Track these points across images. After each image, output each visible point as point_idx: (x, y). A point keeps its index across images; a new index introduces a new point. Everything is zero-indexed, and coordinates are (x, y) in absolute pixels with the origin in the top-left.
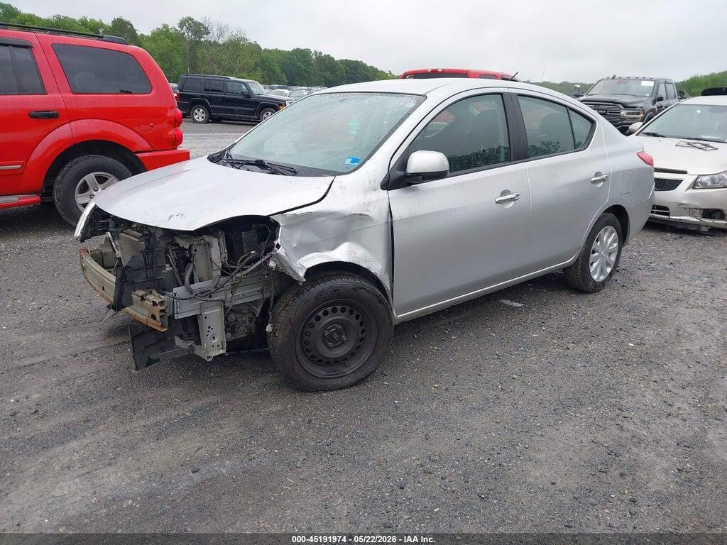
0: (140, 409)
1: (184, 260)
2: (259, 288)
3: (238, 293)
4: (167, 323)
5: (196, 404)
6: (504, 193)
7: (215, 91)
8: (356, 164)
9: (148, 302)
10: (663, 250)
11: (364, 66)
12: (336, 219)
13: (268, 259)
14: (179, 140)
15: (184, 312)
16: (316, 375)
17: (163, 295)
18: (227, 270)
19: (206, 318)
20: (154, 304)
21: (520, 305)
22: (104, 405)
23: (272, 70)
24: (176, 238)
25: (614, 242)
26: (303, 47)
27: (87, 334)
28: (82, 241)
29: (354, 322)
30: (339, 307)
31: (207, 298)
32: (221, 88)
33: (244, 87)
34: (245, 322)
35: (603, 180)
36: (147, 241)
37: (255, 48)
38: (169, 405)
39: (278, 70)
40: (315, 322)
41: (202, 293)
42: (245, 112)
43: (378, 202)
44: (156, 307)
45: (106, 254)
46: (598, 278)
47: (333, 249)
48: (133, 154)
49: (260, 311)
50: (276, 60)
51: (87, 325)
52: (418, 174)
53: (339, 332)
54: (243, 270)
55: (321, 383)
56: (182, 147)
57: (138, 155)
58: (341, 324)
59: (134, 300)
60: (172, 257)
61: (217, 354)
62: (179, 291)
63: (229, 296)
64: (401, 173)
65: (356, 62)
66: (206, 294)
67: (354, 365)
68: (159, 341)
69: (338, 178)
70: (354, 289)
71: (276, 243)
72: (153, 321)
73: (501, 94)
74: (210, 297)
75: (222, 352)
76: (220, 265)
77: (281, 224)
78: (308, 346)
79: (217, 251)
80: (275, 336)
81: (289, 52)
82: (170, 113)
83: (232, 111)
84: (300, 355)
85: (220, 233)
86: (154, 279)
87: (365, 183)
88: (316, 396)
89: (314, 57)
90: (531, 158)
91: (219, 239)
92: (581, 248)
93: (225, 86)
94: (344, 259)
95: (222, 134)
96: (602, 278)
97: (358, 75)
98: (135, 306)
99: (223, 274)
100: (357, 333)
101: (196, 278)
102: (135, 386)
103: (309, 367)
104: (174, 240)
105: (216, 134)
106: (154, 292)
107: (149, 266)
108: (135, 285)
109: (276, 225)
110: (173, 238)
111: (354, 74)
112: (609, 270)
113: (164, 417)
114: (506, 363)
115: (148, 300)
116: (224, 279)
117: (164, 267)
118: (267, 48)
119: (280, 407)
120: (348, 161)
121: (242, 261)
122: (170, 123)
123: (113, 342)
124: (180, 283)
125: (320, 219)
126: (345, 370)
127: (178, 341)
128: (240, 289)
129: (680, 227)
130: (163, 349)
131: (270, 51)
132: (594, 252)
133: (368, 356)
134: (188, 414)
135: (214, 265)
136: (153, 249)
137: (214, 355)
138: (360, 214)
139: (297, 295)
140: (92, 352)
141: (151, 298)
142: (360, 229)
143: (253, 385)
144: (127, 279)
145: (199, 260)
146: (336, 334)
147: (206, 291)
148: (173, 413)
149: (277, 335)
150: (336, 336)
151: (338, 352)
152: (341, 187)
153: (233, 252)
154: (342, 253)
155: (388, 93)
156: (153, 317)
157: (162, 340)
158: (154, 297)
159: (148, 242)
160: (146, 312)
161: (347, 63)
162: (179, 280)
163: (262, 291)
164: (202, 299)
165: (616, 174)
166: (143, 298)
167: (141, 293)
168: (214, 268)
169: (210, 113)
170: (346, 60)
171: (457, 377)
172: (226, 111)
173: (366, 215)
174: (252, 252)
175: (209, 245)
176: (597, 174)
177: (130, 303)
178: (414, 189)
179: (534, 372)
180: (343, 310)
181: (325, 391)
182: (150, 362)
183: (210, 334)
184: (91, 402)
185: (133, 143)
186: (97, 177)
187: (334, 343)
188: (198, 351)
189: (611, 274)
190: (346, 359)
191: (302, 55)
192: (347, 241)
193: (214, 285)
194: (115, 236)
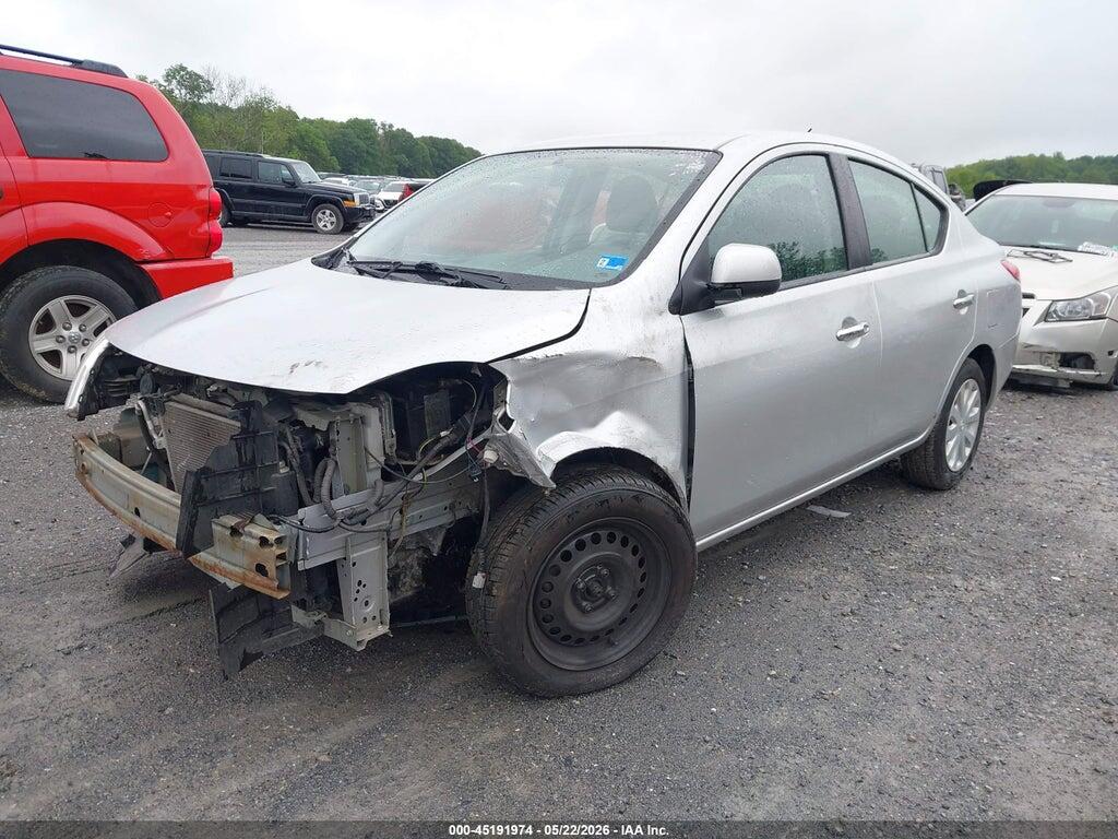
0: (223, 753)
1: (318, 453)
2: (447, 503)
3: (411, 513)
4: (287, 581)
5: (335, 734)
6: (848, 322)
7: (235, 176)
8: (619, 268)
9: (248, 540)
10: (1015, 418)
11: (458, 147)
12: (604, 367)
13: (481, 446)
14: (214, 242)
15: (316, 556)
16: (561, 666)
17: (278, 523)
18: (397, 468)
19: (354, 564)
20: (264, 542)
21: (845, 515)
22: (144, 748)
23: (315, 151)
24: (296, 410)
25: (975, 405)
26: (363, 116)
27: (82, 597)
28: (81, 418)
29: (631, 560)
30: (603, 533)
31: (359, 527)
32: (248, 173)
33: (286, 172)
34: (412, 567)
35: (969, 303)
36: (246, 415)
37: (288, 117)
38: (280, 741)
39: (326, 152)
40: (561, 564)
41: (350, 518)
42: (287, 210)
43: (665, 336)
44: (267, 550)
45: (127, 442)
46: (955, 465)
47: (593, 424)
48: (136, 265)
49: (440, 544)
50: (321, 135)
51: (79, 578)
52: (734, 285)
53: (600, 580)
54: (427, 468)
55: (568, 681)
56: (219, 256)
57: (145, 267)
58: (606, 565)
59: (217, 536)
60: (293, 446)
61: (374, 635)
62: (308, 514)
63: (397, 519)
64: (702, 284)
65: (447, 141)
66: (358, 518)
67: (626, 643)
68: (262, 616)
69: (596, 292)
70: (636, 498)
71: (498, 413)
72: (259, 578)
73: (826, 156)
74: (364, 523)
75: (383, 630)
76: (382, 459)
77: (509, 378)
78: (547, 611)
79: (377, 433)
80: (490, 594)
81: (342, 123)
82: (203, 195)
83: (266, 208)
84: (533, 630)
85: (382, 398)
86: (256, 492)
87: (643, 301)
88: (562, 707)
89: (381, 132)
90: (875, 265)
91: (380, 410)
92: (937, 417)
93: (254, 166)
94: (615, 442)
95: (253, 244)
96: (960, 465)
97: (449, 160)
98: (217, 548)
99: (386, 477)
100: (635, 581)
101: (339, 487)
102: (200, 702)
103: (548, 651)
104: (294, 414)
105: (243, 244)
106: (260, 518)
107: (248, 466)
108: (220, 507)
109: (500, 380)
110: (291, 409)
111: (444, 159)
112: (968, 451)
113: (276, 767)
114: (870, 621)
115: (250, 535)
116: (390, 487)
117: (275, 468)
118: (308, 117)
119: (499, 734)
120: (603, 263)
121: (424, 453)
122: (200, 212)
123: (138, 610)
124: (306, 497)
125: (574, 369)
126: (611, 651)
127: (298, 615)
128: (415, 504)
129: (1026, 381)
130: (269, 632)
131: (311, 122)
132: (951, 423)
133: (652, 624)
134: (324, 758)
135: (371, 460)
136: (255, 432)
137: (368, 638)
138: (642, 359)
139: (533, 511)
140: (98, 632)
141: (257, 531)
142: (641, 386)
143: (433, 688)
144: (204, 495)
145: (343, 453)
146: (596, 585)
147: (360, 513)
148: (295, 759)
149: (495, 592)
150: (597, 589)
151: (598, 619)
152: (604, 309)
153: (407, 435)
154: (612, 432)
155: (644, 148)
156: (261, 569)
157: (268, 613)
158: (260, 529)
159: (248, 418)
160: (244, 560)
161: (433, 142)
162: (304, 490)
163: (452, 508)
164: (353, 528)
165: (982, 293)
166: (235, 531)
167: (232, 521)
168: (371, 466)
169: (230, 212)
170: (431, 137)
171: (799, 652)
172: (256, 208)
173: (649, 360)
174: (443, 434)
175: (363, 420)
176: (962, 294)
177: (209, 542)
178: (719, 314)
179: (924, 637)
180: (611, 538)
181: (576, 696)
182: (247, 660)
183: (361, 597)
184: (116, 745)
185: (136, 246)
186: (70, 305)
187: (593, 602)
188: (334, 630)
189: (970, 458)
190: (611, 631)
191: (362, 128)
192: (616, 409)
193: (374, 500)
194: (155, 407)
